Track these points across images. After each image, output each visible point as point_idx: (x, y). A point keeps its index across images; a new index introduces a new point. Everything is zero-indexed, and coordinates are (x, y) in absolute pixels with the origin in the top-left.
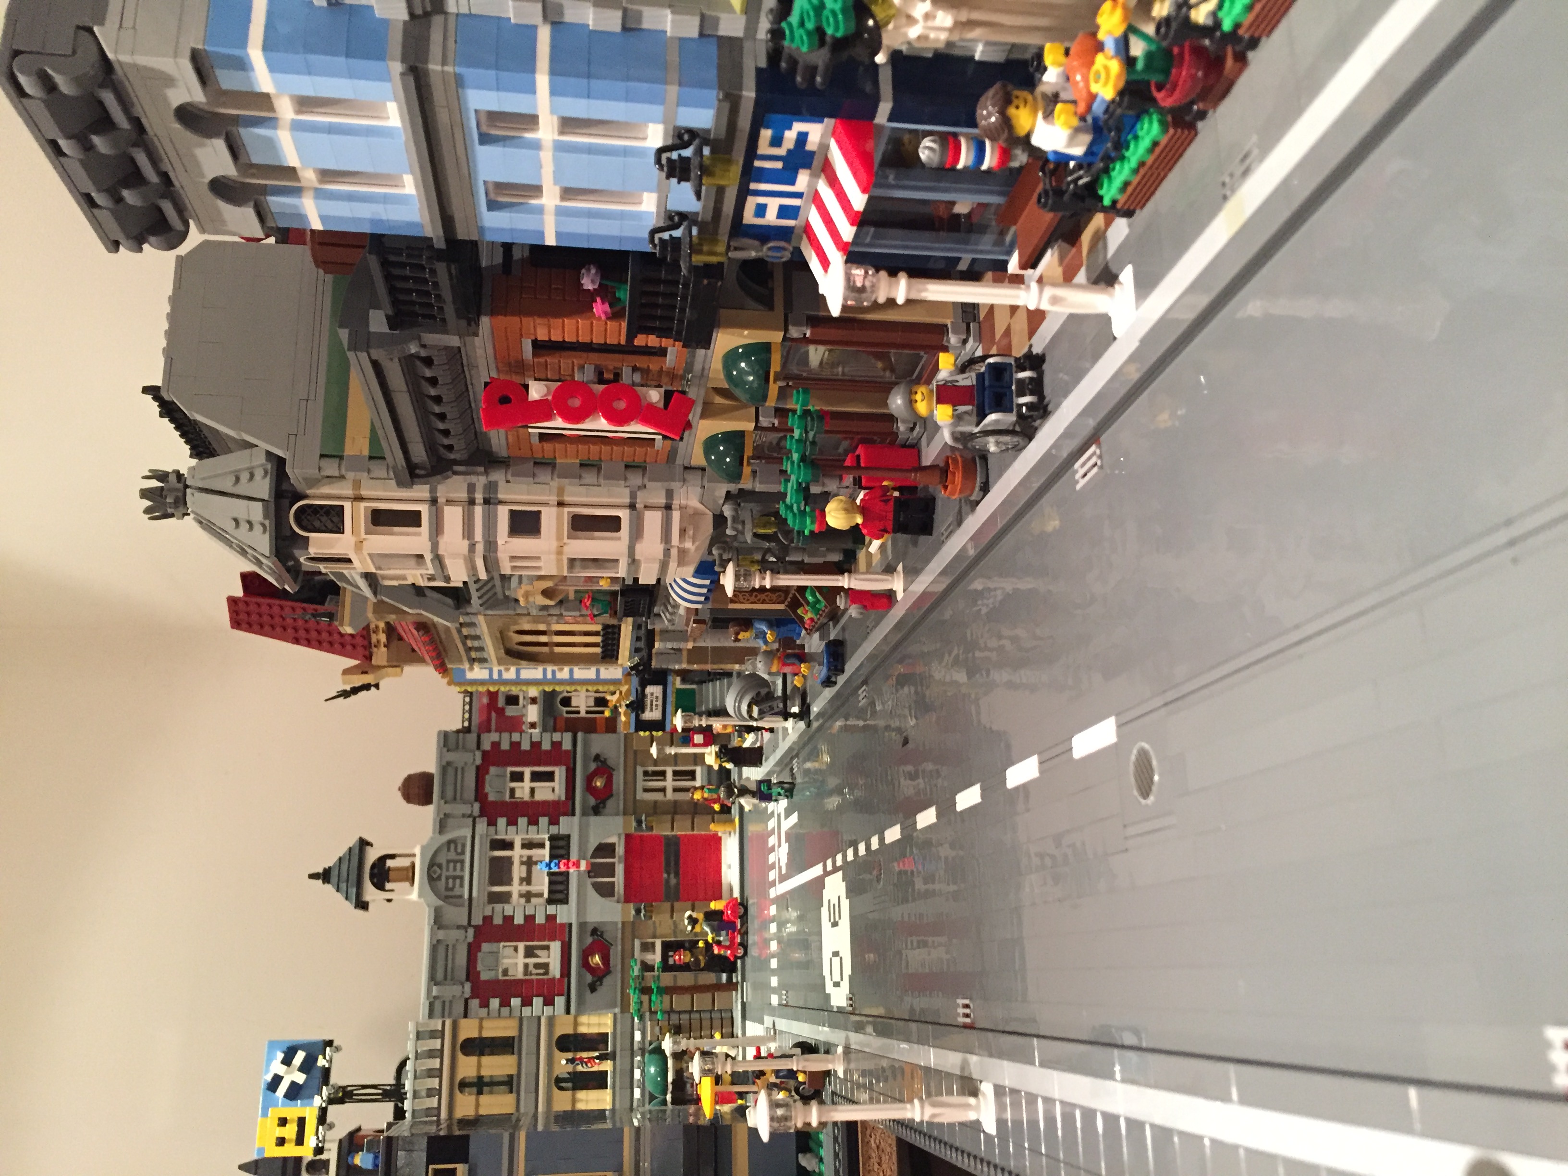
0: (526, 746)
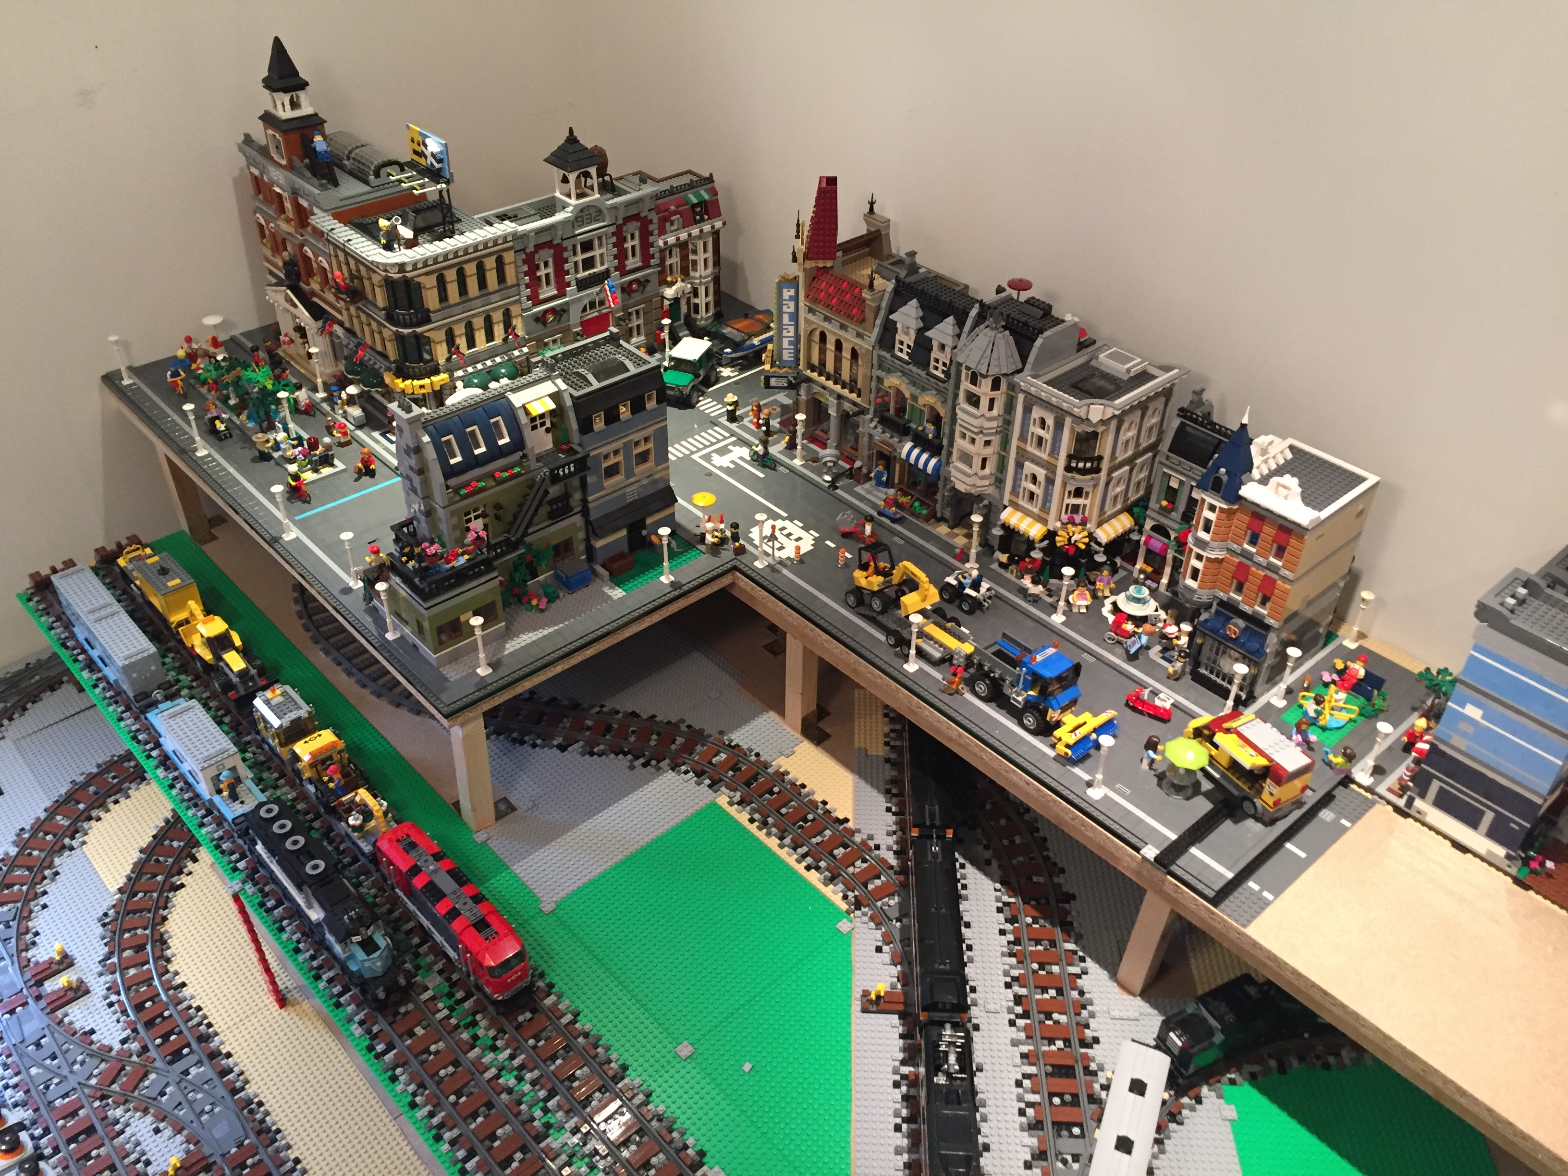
0: (651, 239)
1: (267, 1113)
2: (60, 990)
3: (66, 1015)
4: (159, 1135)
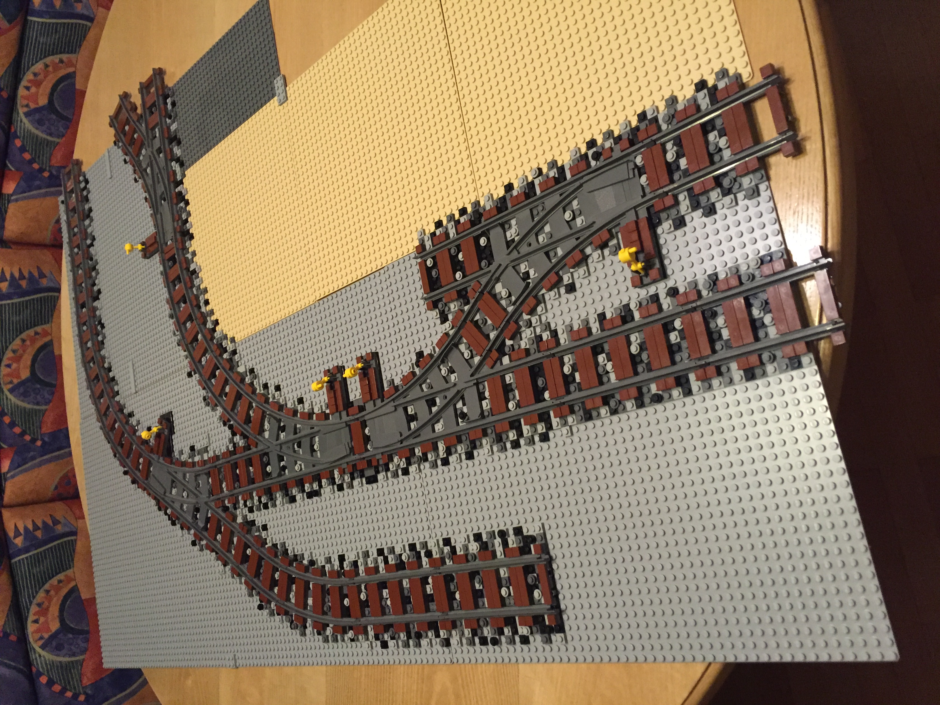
1: (609, 133)
2: (363, 384)
3: (391, 381)
4: (578, 285)
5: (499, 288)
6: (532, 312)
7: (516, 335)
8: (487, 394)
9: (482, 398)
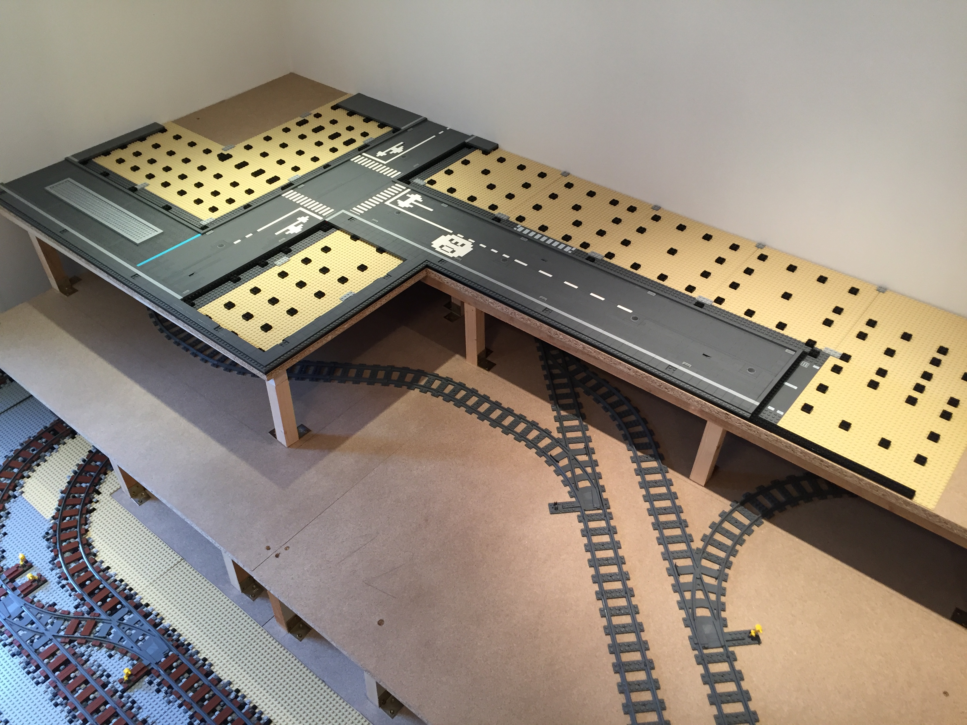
1: (180, 635)
2: (27, 582)
3: (35, 597)
4: (112, 658)
5: (101, 624)
6: (94, 646)
7: (81, 644)
8: (47, 647)
9: (44, 645)
